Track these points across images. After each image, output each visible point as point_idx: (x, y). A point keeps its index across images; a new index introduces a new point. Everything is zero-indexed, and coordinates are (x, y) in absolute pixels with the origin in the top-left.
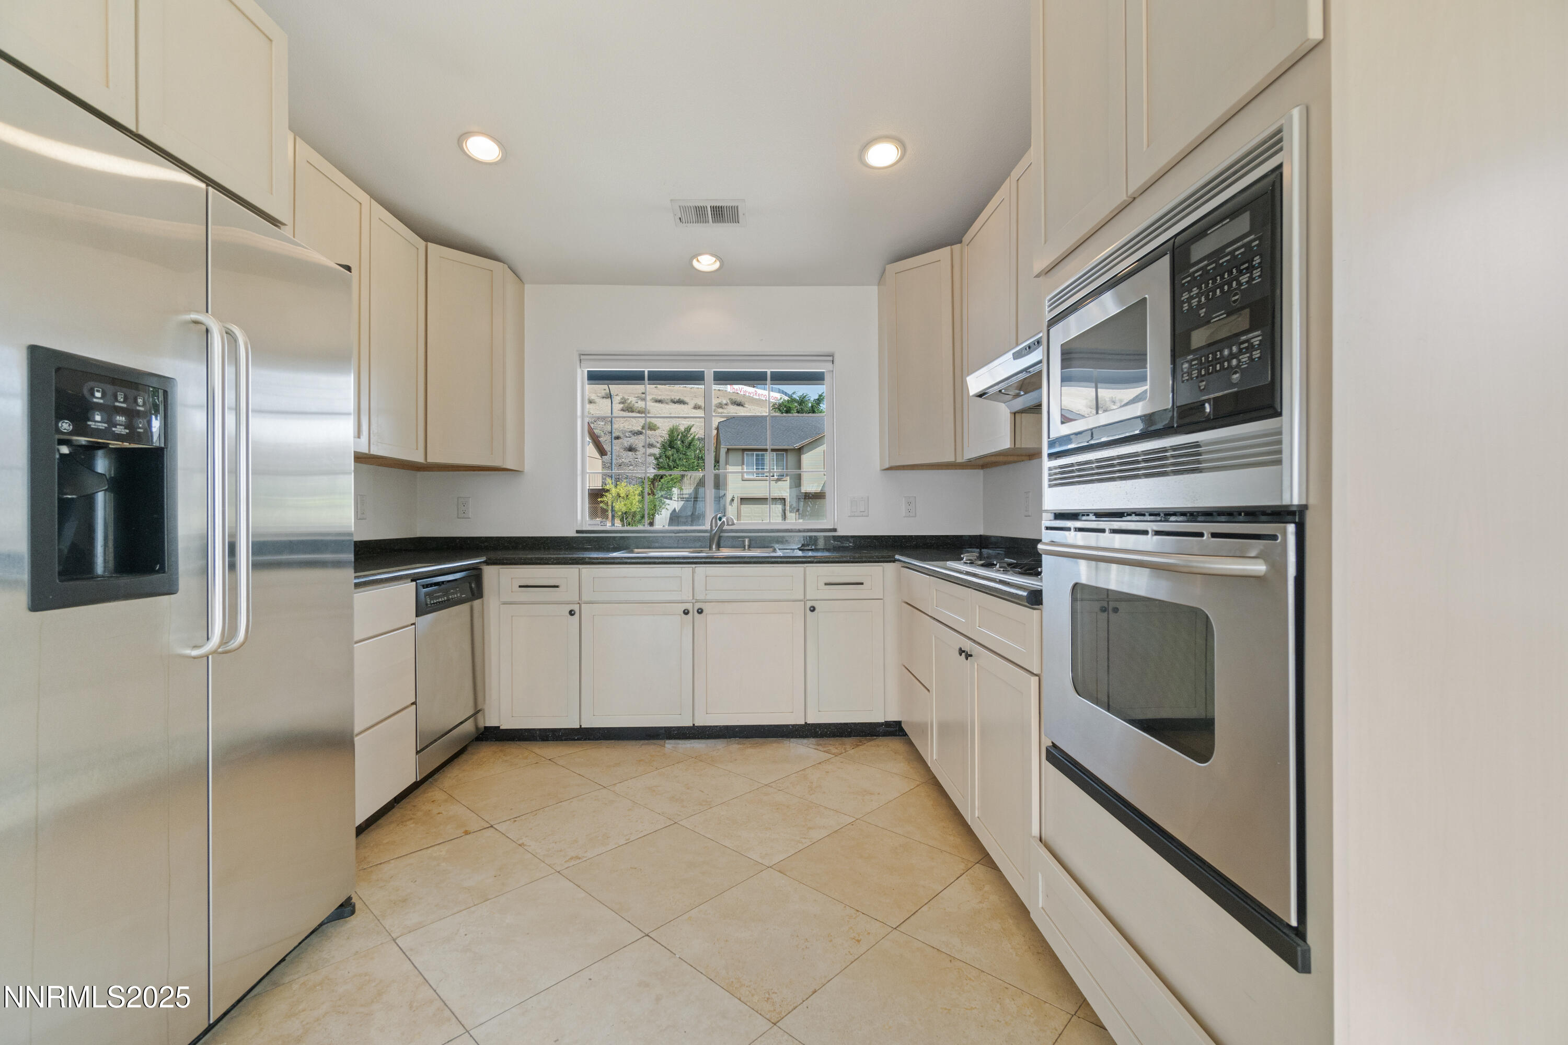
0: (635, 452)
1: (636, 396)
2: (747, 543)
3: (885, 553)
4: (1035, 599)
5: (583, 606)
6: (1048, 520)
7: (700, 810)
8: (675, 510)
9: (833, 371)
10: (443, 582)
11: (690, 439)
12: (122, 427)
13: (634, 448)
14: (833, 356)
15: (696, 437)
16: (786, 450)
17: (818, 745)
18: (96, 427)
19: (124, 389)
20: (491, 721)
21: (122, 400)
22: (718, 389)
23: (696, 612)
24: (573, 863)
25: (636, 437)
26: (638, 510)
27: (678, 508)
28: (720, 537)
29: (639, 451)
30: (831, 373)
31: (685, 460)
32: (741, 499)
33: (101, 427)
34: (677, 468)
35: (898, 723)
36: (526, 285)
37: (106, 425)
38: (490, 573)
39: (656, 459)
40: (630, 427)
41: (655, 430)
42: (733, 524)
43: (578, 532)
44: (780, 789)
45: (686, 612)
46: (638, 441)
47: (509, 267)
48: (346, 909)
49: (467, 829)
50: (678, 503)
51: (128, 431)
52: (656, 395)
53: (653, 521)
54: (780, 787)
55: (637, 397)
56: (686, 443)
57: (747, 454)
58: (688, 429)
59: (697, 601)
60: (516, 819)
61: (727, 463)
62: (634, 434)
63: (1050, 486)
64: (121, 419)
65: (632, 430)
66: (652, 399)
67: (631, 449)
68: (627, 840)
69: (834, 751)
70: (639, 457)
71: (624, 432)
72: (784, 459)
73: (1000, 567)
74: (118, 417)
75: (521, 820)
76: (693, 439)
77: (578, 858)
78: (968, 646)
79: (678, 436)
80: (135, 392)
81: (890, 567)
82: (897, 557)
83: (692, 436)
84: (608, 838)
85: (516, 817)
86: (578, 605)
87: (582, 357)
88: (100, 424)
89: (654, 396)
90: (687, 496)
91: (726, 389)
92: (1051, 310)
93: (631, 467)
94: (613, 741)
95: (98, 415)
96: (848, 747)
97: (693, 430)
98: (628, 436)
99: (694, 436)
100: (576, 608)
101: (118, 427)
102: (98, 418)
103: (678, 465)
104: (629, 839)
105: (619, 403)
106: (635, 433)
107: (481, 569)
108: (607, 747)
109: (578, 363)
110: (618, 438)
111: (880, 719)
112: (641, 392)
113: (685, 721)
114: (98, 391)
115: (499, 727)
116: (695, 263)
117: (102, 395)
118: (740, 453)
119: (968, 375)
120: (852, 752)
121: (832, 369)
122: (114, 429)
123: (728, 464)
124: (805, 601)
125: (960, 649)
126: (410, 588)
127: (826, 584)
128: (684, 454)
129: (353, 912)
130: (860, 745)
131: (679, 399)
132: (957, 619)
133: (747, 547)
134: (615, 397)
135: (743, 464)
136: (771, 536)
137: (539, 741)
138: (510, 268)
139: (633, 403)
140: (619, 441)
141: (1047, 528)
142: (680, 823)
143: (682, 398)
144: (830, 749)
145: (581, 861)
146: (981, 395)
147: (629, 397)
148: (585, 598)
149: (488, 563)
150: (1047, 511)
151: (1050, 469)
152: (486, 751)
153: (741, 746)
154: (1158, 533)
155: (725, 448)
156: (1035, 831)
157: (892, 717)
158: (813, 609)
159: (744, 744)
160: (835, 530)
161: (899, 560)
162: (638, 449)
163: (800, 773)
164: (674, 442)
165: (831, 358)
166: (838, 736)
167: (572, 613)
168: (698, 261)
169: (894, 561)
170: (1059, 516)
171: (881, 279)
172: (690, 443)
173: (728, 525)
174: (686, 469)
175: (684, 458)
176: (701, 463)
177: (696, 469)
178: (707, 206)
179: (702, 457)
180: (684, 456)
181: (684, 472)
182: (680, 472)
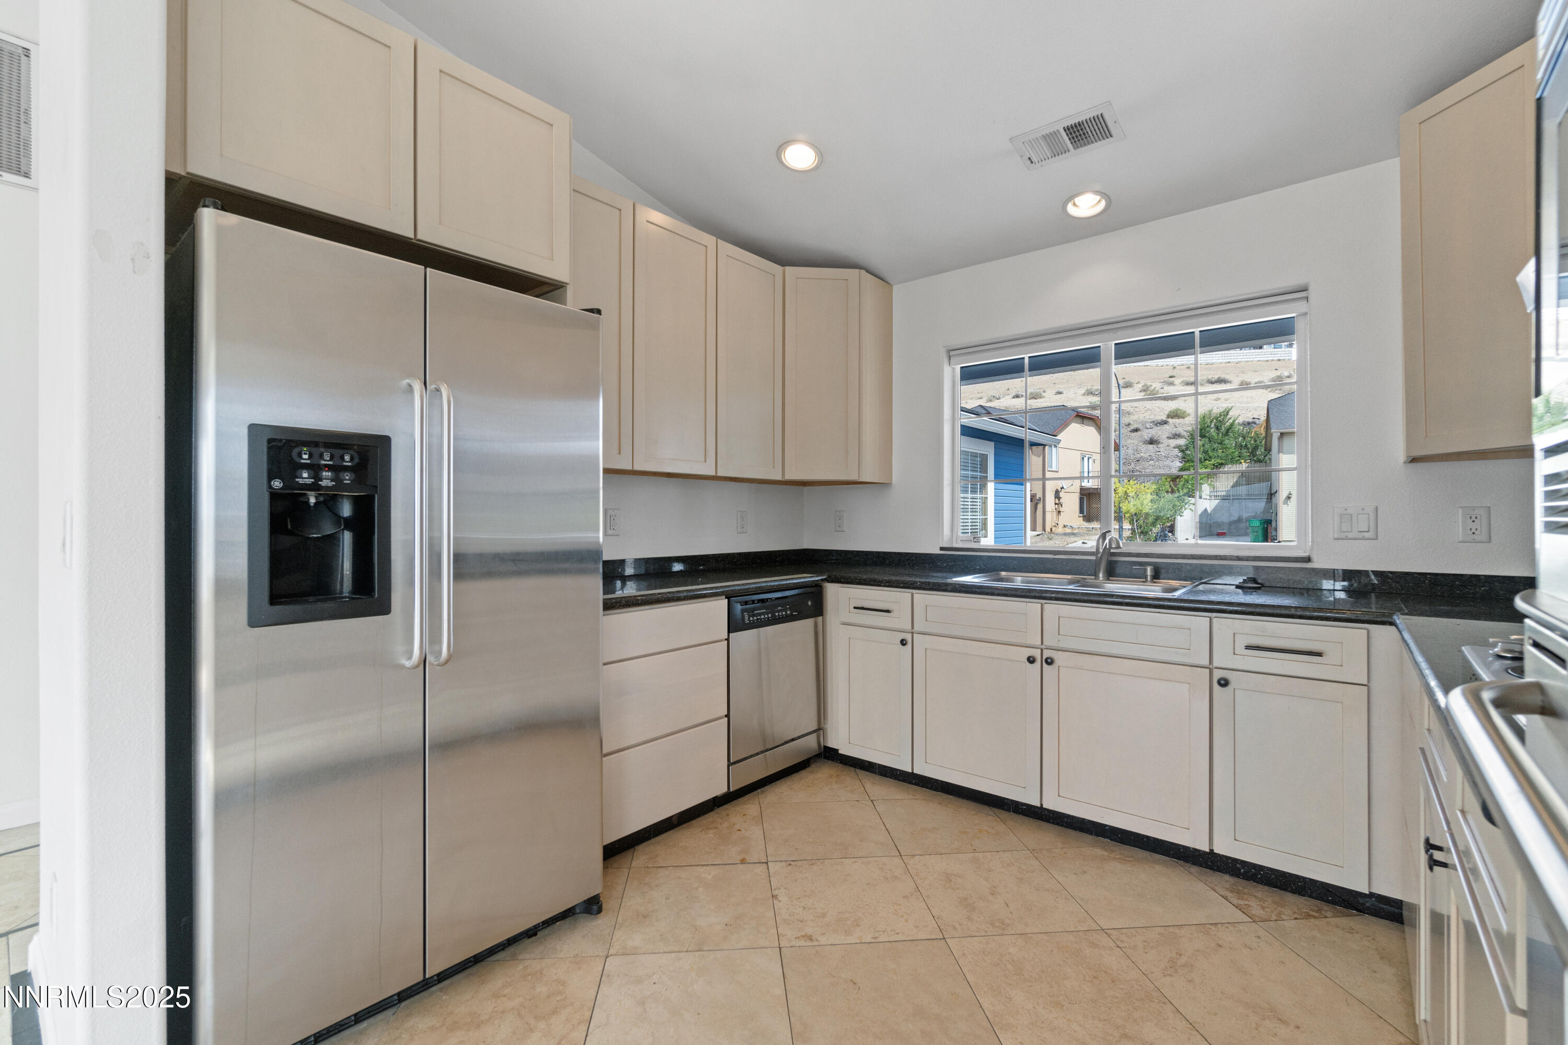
0: (1158, 444)
1: (1162, 381)
2: (1150, 572)
5: (915, 636)
7: (986, 932)
8: (1206, 510)
10: (767, 599)
11: (1228, 424)
12: (328, 481)
13: (1157, 440)
15: (1237, 422)
17: (1232, 892)
18: (303, 482)
19: (331, 450)
20: (832, 743)
21: (328, 459)
22: (1278, 358)
23: (1044, 661)
24: (802, 943)
25: (1158, 428)
26: (1151, 511)
27: (1210, 507)
28: (1110, 562)
29: (1162, 443)
31: (1220, 451)
33: (308, 482)
34: (1210, 461)
36: (893, 286)
37: (313, 480)
38: (831, 591)
39: (1182, 451)
40: (1152, 417)
41: (1184, 418)
43: (942, 549)
44: (1121, 945)
45: (1031, 660)
46: (1162, 433)
47: (866, 271)
48: (593, 906)
49: (746, 858)
50: (1210, 502)
51: (334, 483)
52: (1187, 377)
53: (1174, 523)
54: (1122, 941)
55: (1162, 383)
56: (1223, 429)
58: (1226, 412)
59: (1046, 647)
60: (792, 863)
61: (1280, 451)
62: (1156, 425)
64: (326, 474)
65: (1154, 420)
66: (1183, 382)
67: (1152, 442)
68: (873, 938)
69: (1256, 910)
70: (1162, 450)
71: (1144, 423)
74: (324, 473)
75: (796, 865)
76: (1232, 425)
77: (810, 938)
79: (1211, 422)
80: (341, 452)
81: (1382, 633)
82: (1396, 617)
83: (1231, 421)
84: (857, 925)
85: (793, 861)
86: (911, 634)
87: (952, 353)
88: (307, 480)
89: (1184, 379)
90: (1224, 493)
91: (1290, 358)
93: (1152, 462)
94: (951, 797)
95: (305, 472)
96: (1287, 912)
97: (1231, 413)
98: (1149, 427)
99: (1234, 421)
100: (908, 637)
101: (324, 481)
102: (305, 475)
103: (1210, 457)
104: (876, 938)
105: (1141, 391)
106: (1158, 423)
107: (821, 586)
108: (939, 803)
110: (1136, 430)
112: (1169, 376)
114: (305, 454)
115: (838, 750)
116: (1071, 209)
117: (309, 457)
120: (1289, 924)
122: (320, 483)
123: (1282, 452)
124: (1210, 668)
126: (721, 604)
127: (1250, 648)
128: (1220, 443)
129: (600, 911)
130: (1315, 917)
131: (1219, 378)
133: (1149, 579)
134: (1136, 385)
136: (1191, 565)
138: (868, 271)
139: (1157, 389)
140: (1138, 433)
142: (947, 940)
143: (1223, 376)
144: (1250, 906)
145: (810, 944)
147: (1152, 384)
148: (917, 626)
149: (829, 580)
152: (824, 772)
153: (1105, 853)
155: (1278, 432)
158: (1225, 683)
159: (1113, 851)
160: (1308, 560)
161: (1396, 624)
162: (1161, 441)
163: (1171, 929)
164: (1205, 429)
167: (904, 642)
168: (1075, 205)
169: (1391, 623)
172: (1228, 430)
174: (1223, 462)
175: (1220, 448)
176: (1245, 453)
177: (1238, 460)
178: (1058, 131)
179: (1246, 445)
180: (1220, 445)
181: (1219, 465)
182: (1214, 465)
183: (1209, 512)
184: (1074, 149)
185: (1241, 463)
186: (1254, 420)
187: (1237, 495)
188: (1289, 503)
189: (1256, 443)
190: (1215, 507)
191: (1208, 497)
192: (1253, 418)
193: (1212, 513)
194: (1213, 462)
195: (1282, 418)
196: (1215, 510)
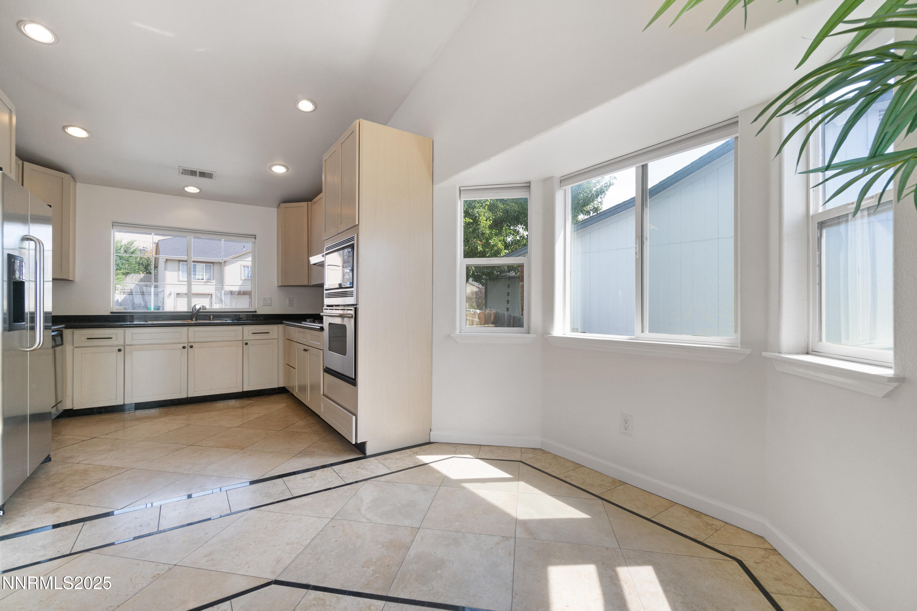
2: (212, 318)
3: (279, 321)
4: (322, 329)
5: (126, 347)
6: (325, 306)
9: (255, 242)
14: (255, 236)
16: (213, 263)
20: (68, 406)
23: (189, 347)
28: (197, 315)
30: (254, 243)
31: (127, 265)
32: (177, 294)
34: (120, 270)
35: (284, 388)
36: (77, 184)
38: (67, 333)
42: (206, 309)
43: (112, 313)
45: (184, 348)
47: (72, 176)
56: (129, 252)
57: (182, 264)
59: (190, 342)
60: (107, 434)
61: (165, 270)
63: (325, 298)
68: (169, 431)
69: (256, 400)
72: (211, 268)
73: (317, 322)
75: (110, 434)
77: (148, 437)
78: (306, 347)
81: (281, 326)
82: (284, 322)
83: (134, 248)
86: (123, 347)
87: (114, 224)
92: (326, 251)
96: (262, 398)
97: (134, 243)
100: (122, 348)
103: (121, 268)
107: (62, 331)
109: (112, 226)
111: (276, 386)
113: (183, 395)
115: (73, 409)
118: (177, 263)
119: (311, 256)
120: (264, 399)
121: (255, 241)
123: (167, 270)
124: (243, 340)
125: (304, 349)
127: (253, 333)
128: (127, 261)
129: (51, 461)
130: (267, 397)
132: (303, 341)
133: (212, 319)
135: (179, 270)
136: (224, 315)
137: (96, 414)
141: (325, 309)
144: (254, 400)
145: (150, 438)
146: (314, 264)
148: (127, 343)
149: (66, 328)
150: (325, 305)
151: (326, 293)
154: (341, 310)
155: (164, 258)
156: (322, 393)
157: (281, 385)
158: (246, 344)
160: (256, 312)
161: (284, 323)
163: (241, 407)
165: (254, 237)
166: (257, 396)
167: (119, 350)
168: (187, 188)
169: (283, 323)
170: (328, 306)
171: (278, 206)
172: (132, 253)
173: (203, 309)
174: (129, 272)
175: (127, 263)
176: (142, 268)
177: (138, 272)
178: (197, 171)
179: (142, 263)
180: (127, 262)
181: (126, 273)
182: (123, 273)
183: (120, 302)
184: (199, 176)
185: (140, 273)
186: (144, 249)
187: (138, 292)
188: (170, 297)
189: (148, 262)
190: (123, 299)
191: (119, 293)
192: (143, 247)
193: (122, 303)
194: (122, 271)
195: (166, 251)
196: (123, 300)
